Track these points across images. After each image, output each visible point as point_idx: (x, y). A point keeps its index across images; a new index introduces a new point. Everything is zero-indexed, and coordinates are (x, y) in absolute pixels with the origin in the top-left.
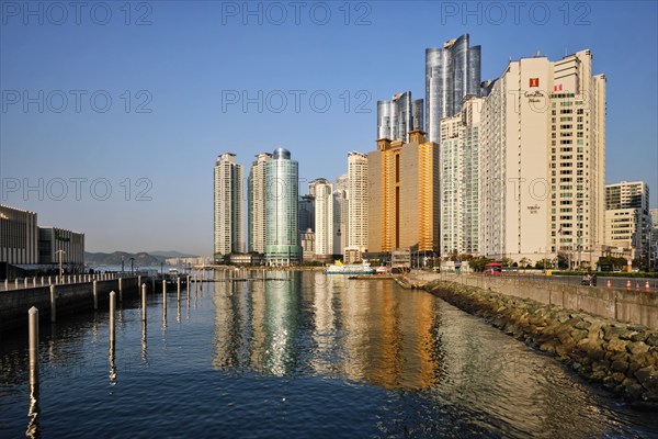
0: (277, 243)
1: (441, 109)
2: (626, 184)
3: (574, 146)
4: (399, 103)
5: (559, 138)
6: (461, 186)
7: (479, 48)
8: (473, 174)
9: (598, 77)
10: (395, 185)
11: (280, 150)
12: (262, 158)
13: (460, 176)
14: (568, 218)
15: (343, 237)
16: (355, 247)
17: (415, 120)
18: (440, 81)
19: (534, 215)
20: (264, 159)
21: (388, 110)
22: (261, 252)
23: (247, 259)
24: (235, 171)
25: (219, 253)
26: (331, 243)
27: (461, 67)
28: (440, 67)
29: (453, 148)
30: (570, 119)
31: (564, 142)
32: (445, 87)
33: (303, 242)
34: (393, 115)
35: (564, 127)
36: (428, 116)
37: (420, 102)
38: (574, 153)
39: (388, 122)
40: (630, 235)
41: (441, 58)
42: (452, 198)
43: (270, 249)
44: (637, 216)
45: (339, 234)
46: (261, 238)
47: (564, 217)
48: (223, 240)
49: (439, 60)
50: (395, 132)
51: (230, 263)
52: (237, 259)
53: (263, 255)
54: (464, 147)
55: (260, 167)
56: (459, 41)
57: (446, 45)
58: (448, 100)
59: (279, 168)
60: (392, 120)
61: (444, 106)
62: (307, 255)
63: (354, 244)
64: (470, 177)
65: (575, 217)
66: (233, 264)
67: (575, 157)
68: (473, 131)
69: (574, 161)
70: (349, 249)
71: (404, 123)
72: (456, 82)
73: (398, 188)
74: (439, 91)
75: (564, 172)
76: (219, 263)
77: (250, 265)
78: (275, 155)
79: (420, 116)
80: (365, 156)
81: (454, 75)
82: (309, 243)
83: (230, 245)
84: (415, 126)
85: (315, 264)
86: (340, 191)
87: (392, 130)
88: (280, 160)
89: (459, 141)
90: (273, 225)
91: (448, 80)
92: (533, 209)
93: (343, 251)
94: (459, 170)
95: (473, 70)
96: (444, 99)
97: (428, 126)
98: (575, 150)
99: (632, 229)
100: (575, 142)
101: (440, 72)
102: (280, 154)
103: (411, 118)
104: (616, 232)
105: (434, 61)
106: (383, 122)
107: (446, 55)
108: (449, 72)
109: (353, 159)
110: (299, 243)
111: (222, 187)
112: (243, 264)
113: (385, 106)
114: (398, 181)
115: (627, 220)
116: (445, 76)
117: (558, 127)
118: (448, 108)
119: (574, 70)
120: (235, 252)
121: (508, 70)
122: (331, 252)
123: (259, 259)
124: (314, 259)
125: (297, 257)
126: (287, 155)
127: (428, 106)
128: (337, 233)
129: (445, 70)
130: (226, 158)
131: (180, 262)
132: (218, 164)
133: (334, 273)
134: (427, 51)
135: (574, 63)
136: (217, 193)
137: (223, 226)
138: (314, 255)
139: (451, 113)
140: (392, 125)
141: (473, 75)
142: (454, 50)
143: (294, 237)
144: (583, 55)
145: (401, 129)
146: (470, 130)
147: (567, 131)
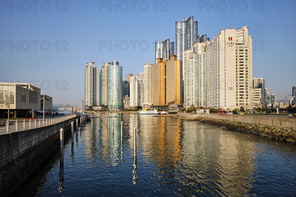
0: (113, 101)
1: (182, 47)
2: (256, 79)
3: (244, 64)
4: (165, 43)
5: (239, 61)
6: (194, 78)
7: (197, 22)
8: (199, 74)
9: (250, 37)
10: (165, 77)
11: (115, 62)
12: (106, 65)
13: (194, 74)
14: (242, 92)
15: (141, 99)
16: (147, 103)
17: (171, 50)
18: (181, 35)
19: (231, 91)
20: (107, 65)
21: (160, 46)
22: (106, 105)
23: (100, 108)
24: (94, 70)
25: (87, 106)
26: (137, 101)
27: (190, 29)
28: (182, 29)
29: (191, 63)
30: (243, 53)
31: (241, 62)
32: (183, 37)
33: (124, 101)
34: (162, 48)
35: (241, 56)
36: (177, 49)
37: (173, 43)
38: (244, 67)
39: (160, 51)
40: (259, 99)
41: (182, 25)
42: (191, 83)
43: (110, 103)
44: (262, 91)
45: (140, 98)
46: (106, 99)
47: (241, 92)
48: (89, 100)
49: (181, 26)
50: (163, 55)
51: (92, 110)
52: (95, 108)
53: (107, 106)
54: (195, 63)
55: (106, 68)
56: (189, 19)
57: (184, 20)
58: (185, 42)
59: (114, 69)
60: (161, 50)
61: (183, 45)
62: (126, 106)
63: (147, 102)
64: (198, 75)
65: (245, 92)
66: (94, 110)
67: (245, 68)
68: (199, 56)
69: (244, 70)
70: (145, 104)
71: (167, 52)
72: (188, 35)
73: (165, 79)
74: (181, 39)
75: (241, 74)
76: (87, 110)
77: (101, 111)
78: (113, 64)
79: (173, 49)
80: (152, 65)
81: (187, 32)
82: (127, 101)
83: (92, 102)
84: (171, 53)
85: (130, 110)
86: (140, 79)
87: (161, 54)
88: (115, 65)
89: (194, 60)
90: (111, 94)
91: (185, 34)
92: (231, 89)
93: (142, 105)
94: (194, 72)
95: (195, 31)
96: (183, 42)
97: (176, 53)
98: (245, 65)
99: (260, 96)
100: (245, 62)
101: (181, 31)
102: (115, 63)
103: (169, 50)
104: (254, 98)
105: (179, 27)
106: (158, 51)
107: (184, 24)
108: (185, 31)
109: (147, 66)
110: (122, 101)
111: (89, 77)
112: (98, 110)
113: (158, 44)
114: (165, 75)
115: (258, 93)
116: (183, 33)
117: (238, 56)
118: (185, 46)
119: (242, 34)
120: (94, 105)
121: (220, 33)
122: (137, 105)
123: (105, 108)
124: (129, 108)
125: (122, 107)
126: (117, 63)
127: (176, 45)
128: (139, 97)
129: (183, 30)
130: (90, 64)
131: (65, 109)
132: (87, 67)
133: (142, 114)
134: (176, 22)
135: (242, 32)
136: (86, 79)
137: (89, 94)
138: (129, 106)
139: (186, 48)
140: (161, 52)
141: (195, 33)
142: (187, 22)
143: (121, 99)
144: (245, 28)
145: (165, 54)
146: (198, 56)
147: (241, 58)
